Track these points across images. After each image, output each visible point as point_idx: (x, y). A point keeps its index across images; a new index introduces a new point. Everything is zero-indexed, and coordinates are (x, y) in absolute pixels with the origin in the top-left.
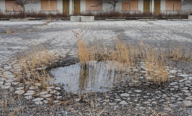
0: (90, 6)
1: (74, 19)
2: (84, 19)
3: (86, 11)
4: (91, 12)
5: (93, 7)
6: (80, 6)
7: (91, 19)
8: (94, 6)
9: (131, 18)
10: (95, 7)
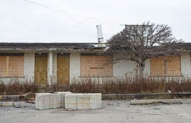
0: (88, 68)
1: (44, 103)
2: (74, 102)
3: (81, 77)
4: (93, 79)
5: (95, 70)
6: (69, 67)
7: (92, 101)
8: (97, 68)
9: (184, 93)
10: (98, 70)
